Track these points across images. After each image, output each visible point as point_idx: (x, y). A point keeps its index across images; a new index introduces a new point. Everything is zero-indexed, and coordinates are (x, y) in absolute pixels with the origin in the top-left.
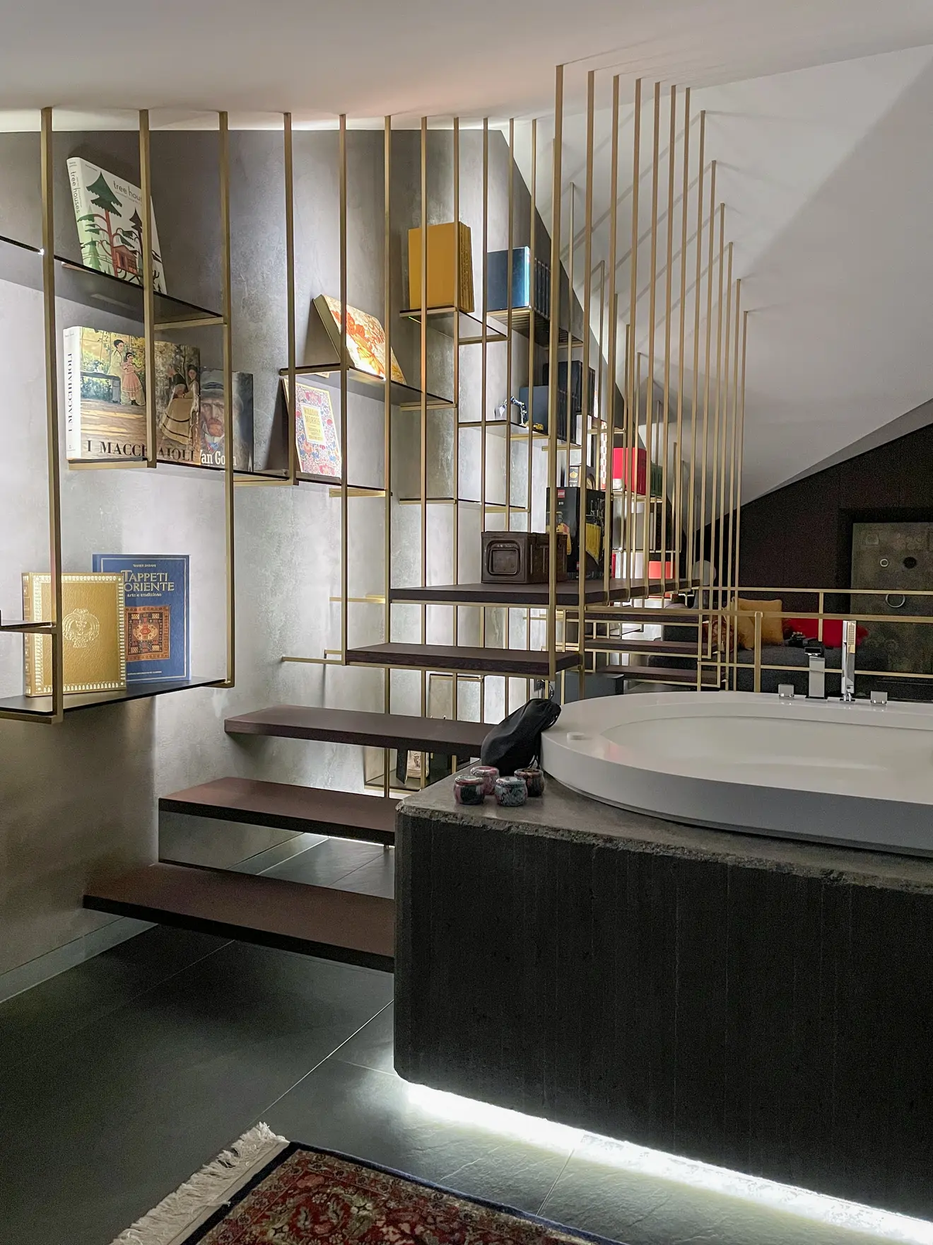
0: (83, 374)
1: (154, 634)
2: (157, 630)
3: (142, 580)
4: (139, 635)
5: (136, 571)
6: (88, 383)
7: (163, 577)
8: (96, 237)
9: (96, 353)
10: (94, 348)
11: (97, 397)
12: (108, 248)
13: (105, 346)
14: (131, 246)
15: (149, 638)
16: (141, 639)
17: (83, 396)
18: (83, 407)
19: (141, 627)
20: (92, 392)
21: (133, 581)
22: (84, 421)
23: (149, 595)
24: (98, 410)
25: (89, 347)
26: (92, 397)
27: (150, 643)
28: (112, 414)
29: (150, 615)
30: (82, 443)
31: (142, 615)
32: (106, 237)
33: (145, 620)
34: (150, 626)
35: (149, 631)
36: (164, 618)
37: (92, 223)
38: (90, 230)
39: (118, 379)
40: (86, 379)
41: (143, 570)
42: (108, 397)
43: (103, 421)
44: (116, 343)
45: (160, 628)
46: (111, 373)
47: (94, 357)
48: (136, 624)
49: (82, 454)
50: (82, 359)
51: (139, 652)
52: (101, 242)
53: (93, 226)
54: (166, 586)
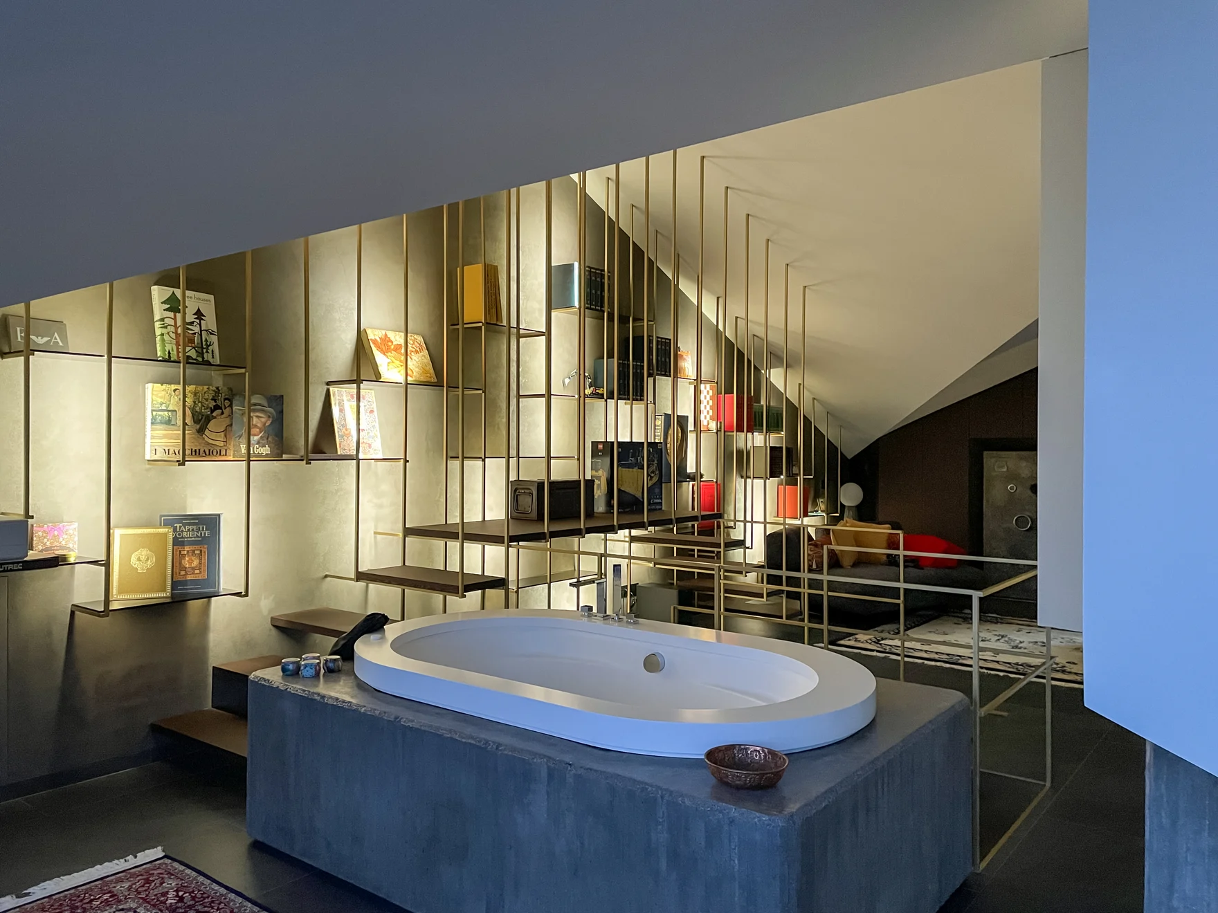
0: (153, 411)
1: (196, 563)
2: (198, 561)
3: (189, 530)
4: (186, 563)
5: (185, 525)
6: (156, 415)
7: (203, 528)
8: (164, 331)
9: (161, 397)
10: (160, 395)
11: (161, 423)
12: (173, 336)
13: (167, 393)
14: (192, 330)
15: (193, 565)
16: (187, 566)
17: (152, 423)
18: (152, 430)
19: (187, 559)
20: (158, 421)
21: (183, 530)
22: (153, 437)
23: (193, 539)
24: (161, 431)
25: (157, 395)
26: (159, 423)
27: (193, 569)
28: (171, 432)
29: (194, 551)
30: (151, 451)
31: (188, 551)
32: (173, 329)
33: (190, 554)
34: (193, 558)
35: (193, 561)
36: (203, 553)
37: (162, 323)
38: (161, 327)
39: (176, 411)
40: (154, 413)
41: (189, 524)
42: (168, 422)
43: (165, 436)
44: (175, 390)
45: (201, 559)
46: (170, 408)
47: (160, 400)
48: (184, 557)
49: (151, 457)
50: (152, 402)
51: (186, 574)
52: (168, 333)
53: (163, 324)
54: (205, 534)
